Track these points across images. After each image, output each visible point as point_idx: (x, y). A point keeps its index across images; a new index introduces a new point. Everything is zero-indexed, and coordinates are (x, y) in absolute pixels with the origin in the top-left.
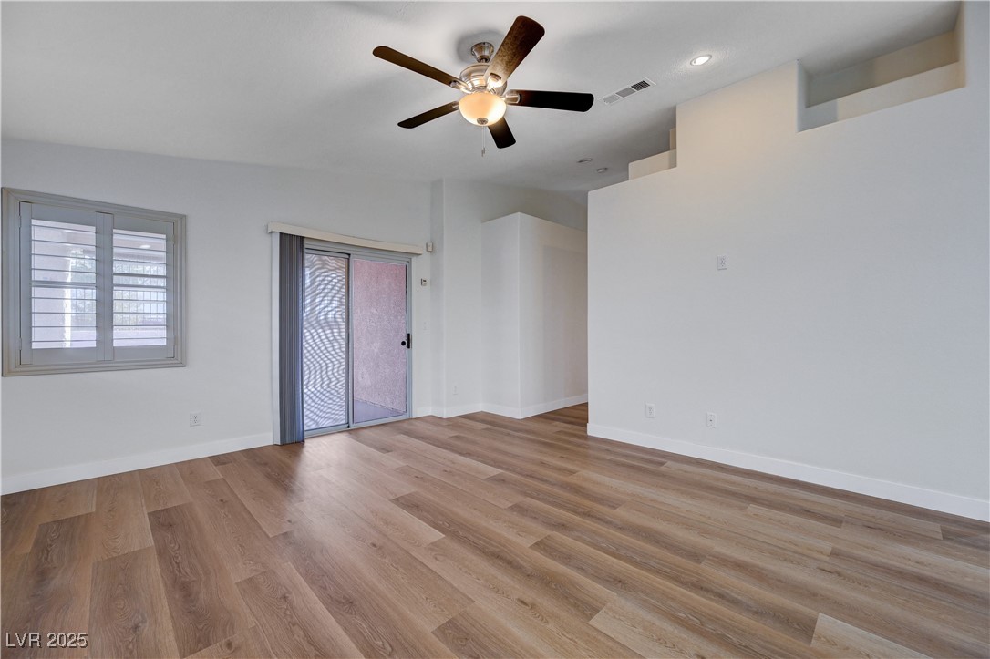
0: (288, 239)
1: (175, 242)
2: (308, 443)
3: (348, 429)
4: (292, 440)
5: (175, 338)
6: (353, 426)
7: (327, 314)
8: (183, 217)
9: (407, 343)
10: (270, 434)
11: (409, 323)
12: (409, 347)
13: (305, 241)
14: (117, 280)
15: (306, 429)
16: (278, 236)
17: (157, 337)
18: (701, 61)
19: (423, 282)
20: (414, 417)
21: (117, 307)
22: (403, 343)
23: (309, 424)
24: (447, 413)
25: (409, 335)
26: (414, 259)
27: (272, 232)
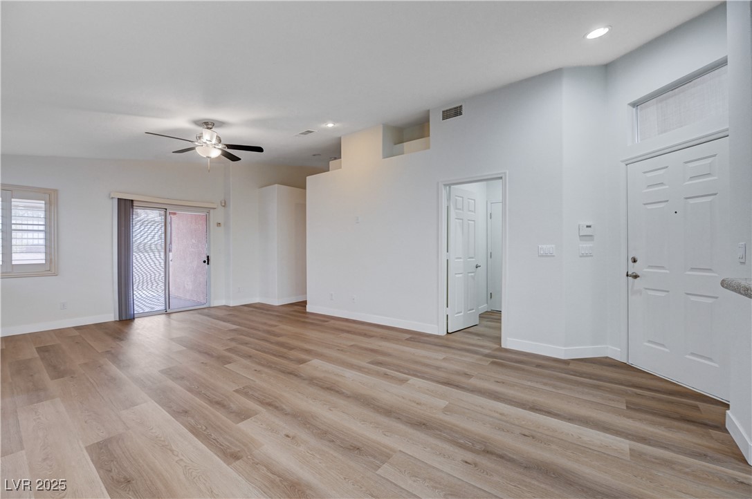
0: (123, 202)
1: (50, 204)
2: (136, 320)
3: (167, 313)
4: (126, 318)
5: (51, 259)
6: (169, 311)
7: (150, 245)
8: (56, 191)
9: (208, 261)
10: (112, 315)
11: (209, 249)
12: (208, 264)
13: (134, 202)
14: (14, 227)
15: (135, 312)
16: (117, 200)
17: (40, 258)
18: (330, 125)
19: (219, 224)
20: (212, 306)
21: (14, 242)
22: (205, 262)
23: (137, 310)
24: (232, 304)
25: (208, 257)
26: (212, 211)
27: (112, 198)
